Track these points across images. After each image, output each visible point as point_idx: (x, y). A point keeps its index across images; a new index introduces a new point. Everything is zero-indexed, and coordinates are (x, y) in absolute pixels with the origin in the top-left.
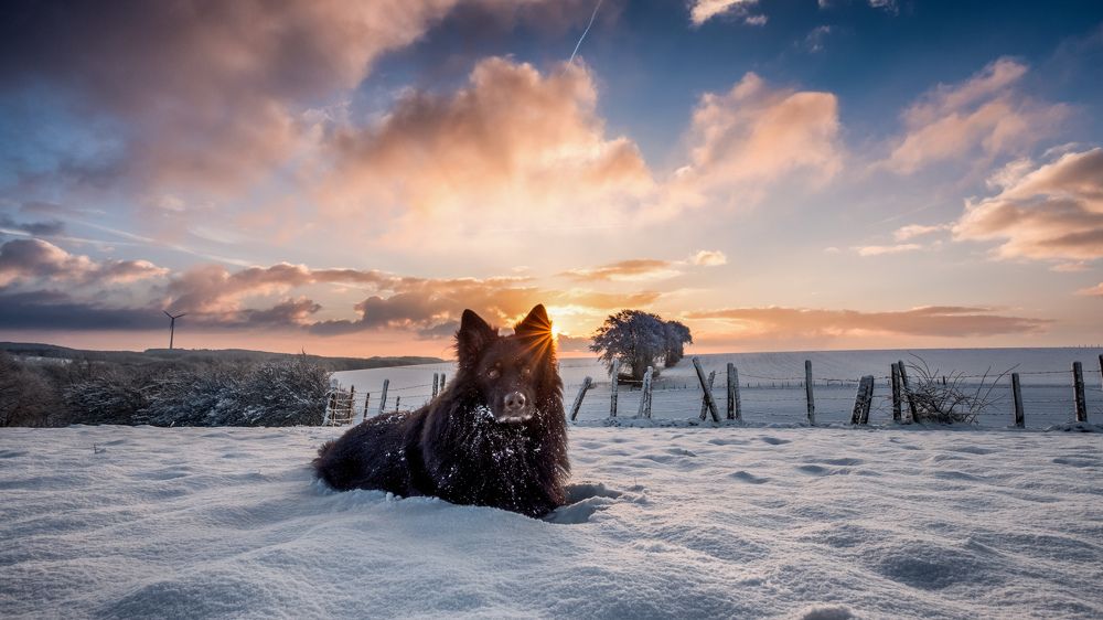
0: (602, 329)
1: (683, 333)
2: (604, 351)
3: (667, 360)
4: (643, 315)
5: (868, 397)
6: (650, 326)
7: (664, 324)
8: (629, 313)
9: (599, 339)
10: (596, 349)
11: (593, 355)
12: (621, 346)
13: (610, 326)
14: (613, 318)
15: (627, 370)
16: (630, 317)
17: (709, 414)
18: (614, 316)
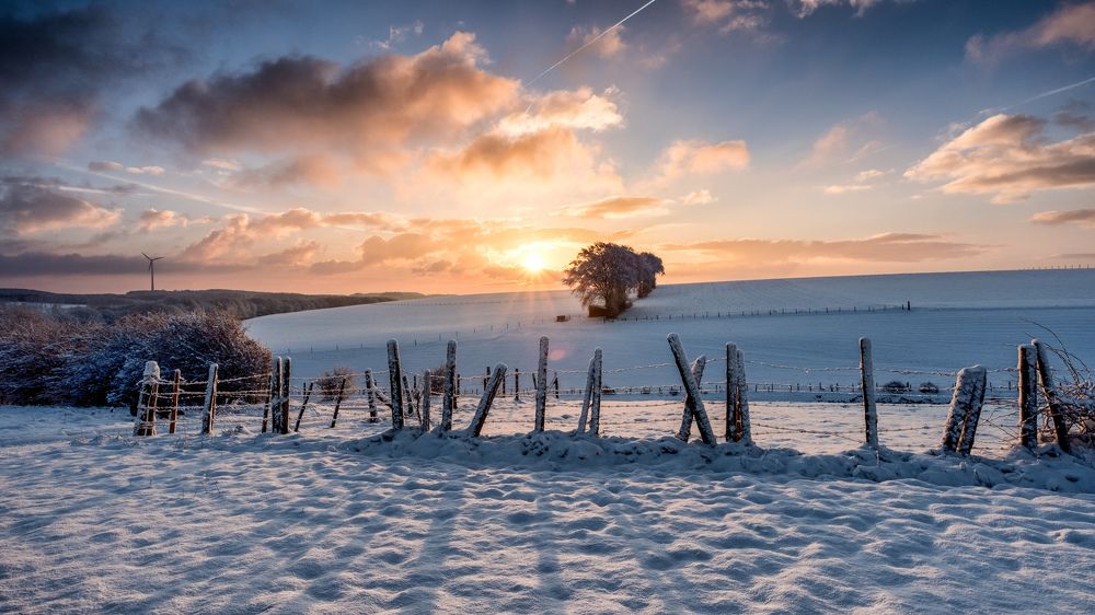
0: (575, 263)
1: (655, 264)
2: (577, 284)
3: (639, 291)
4: (616, 247)
5: (976, 404)
6: (623, 259)
7: (636, 256)
8: (602, 245)
9: (573, 272)
10: (570, 282)
11: (566, 287)
12: (594, 278)
13: (583, 259)
14: (585, 252)
15: (600, 302)
16: (603, 250)
17: (695, 430)
18: (587, 248)
